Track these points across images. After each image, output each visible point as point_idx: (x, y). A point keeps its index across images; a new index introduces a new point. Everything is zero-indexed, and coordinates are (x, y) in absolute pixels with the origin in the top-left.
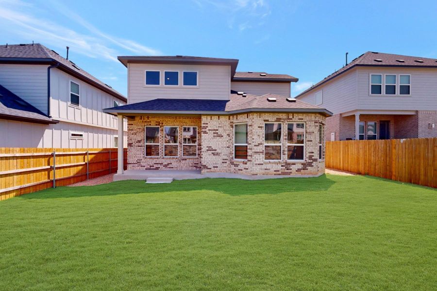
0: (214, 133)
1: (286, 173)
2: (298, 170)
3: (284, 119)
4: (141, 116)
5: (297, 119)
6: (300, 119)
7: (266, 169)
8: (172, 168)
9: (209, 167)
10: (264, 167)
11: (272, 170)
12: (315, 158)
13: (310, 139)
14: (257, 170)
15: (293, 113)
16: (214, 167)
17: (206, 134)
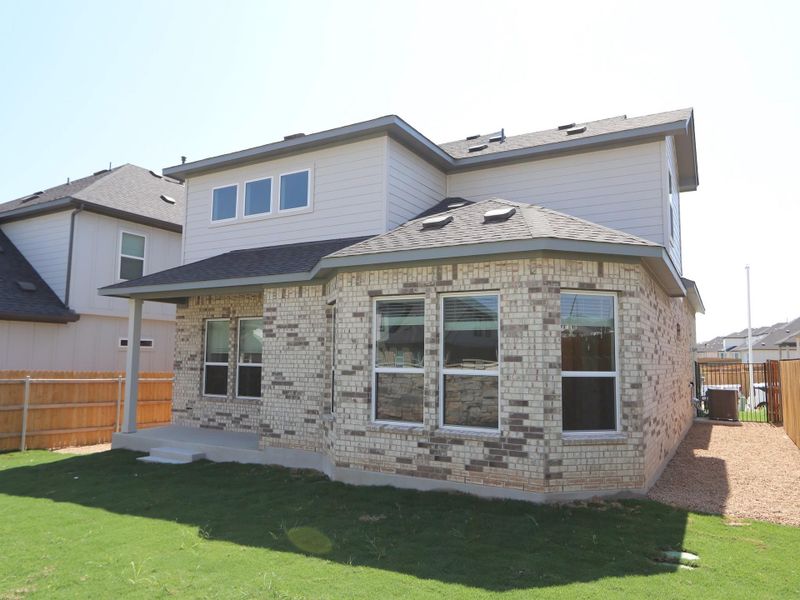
0: (289, 335)
1: (432, 469)
2: (474, 466)
3: (426, 285)
5: (468, 282)
6: (478, 281)
7: (373, 451)
8: (249, 427)
9: (276, 431)
10: (367, 442)
11: (391, 455)
12: (534, 424)
13: (514, 353)
15: (455, 261)
16: (287, 432)
17: (271, 339)
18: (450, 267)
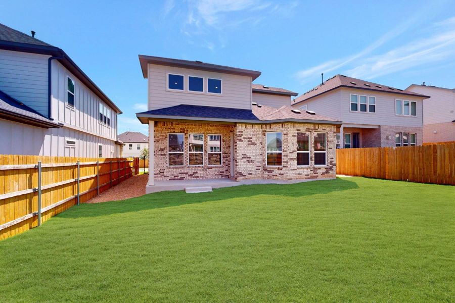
0: (249, 141)
1: (314, 176)
2: (323, 174)
3: (311, 129)
4: (165, 122)
5: (321, 130)
7: (299, 174)
8: (198, 177)
9: (244, 174)
10: (297, 172)
11: (304, 175)
12: (335, 163)
13: (331, 147)
14: (292, 174)
16: (249, 174)
17: (241, 142)
18: (317, 125)
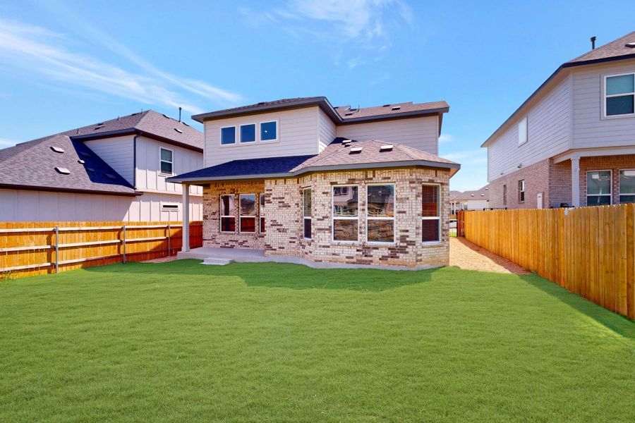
0: (280, 202)
1: (363, 261)
2: (383, 258)
3: (359, 180)
4: (216, 183)
5: (380, 179)
6: (385, 178)
7: (334, 254)
8: (248, 247)
9: (273, 248)
11: (343, 256)
12: (411, 240)
13: (402, 210)
14: (321, 253)
15: (374, 170)
16: (280, 248)
17: (270, 204)
18: (372, 172)
